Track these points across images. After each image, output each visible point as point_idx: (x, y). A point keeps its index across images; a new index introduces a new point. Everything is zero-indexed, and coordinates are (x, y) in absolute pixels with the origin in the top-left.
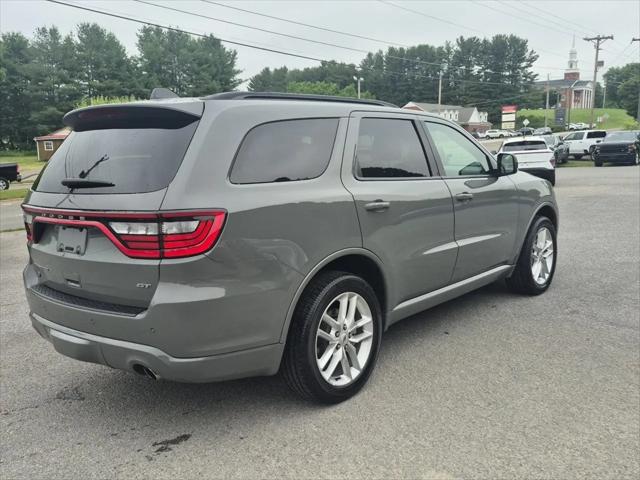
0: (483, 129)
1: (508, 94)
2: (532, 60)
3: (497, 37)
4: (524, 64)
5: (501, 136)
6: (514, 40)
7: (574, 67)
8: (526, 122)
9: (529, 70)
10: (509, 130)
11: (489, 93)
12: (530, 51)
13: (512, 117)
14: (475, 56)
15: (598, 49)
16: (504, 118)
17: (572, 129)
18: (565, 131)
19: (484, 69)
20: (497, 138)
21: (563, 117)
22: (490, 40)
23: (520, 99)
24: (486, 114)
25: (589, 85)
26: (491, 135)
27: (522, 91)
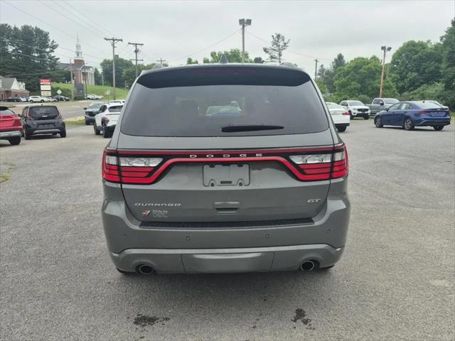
0: (23, 95)
1: (38, 70)
2: (54, 47)
3: (25, 27)
4: (48, 50)
5: (42, 101)
6: (39, 31)
7: (80, 56)
8: (59, 92)
9: (53, 54)
10: (48, 97)
11: (24, 68)
12: (51, 41)
13: (49, 88)
14: (8, 38)
15: (114, 47)
16: (42, 88)
17: (89, 99)
18: (84, 99)
19: (16, 50)
20: (39, 102)
21: (82, 90)
22: (20, 28)
23: (48, 74)
24: (24, 84)
25: (91, 69)
26: (34, 100)
27: (49, 69)
